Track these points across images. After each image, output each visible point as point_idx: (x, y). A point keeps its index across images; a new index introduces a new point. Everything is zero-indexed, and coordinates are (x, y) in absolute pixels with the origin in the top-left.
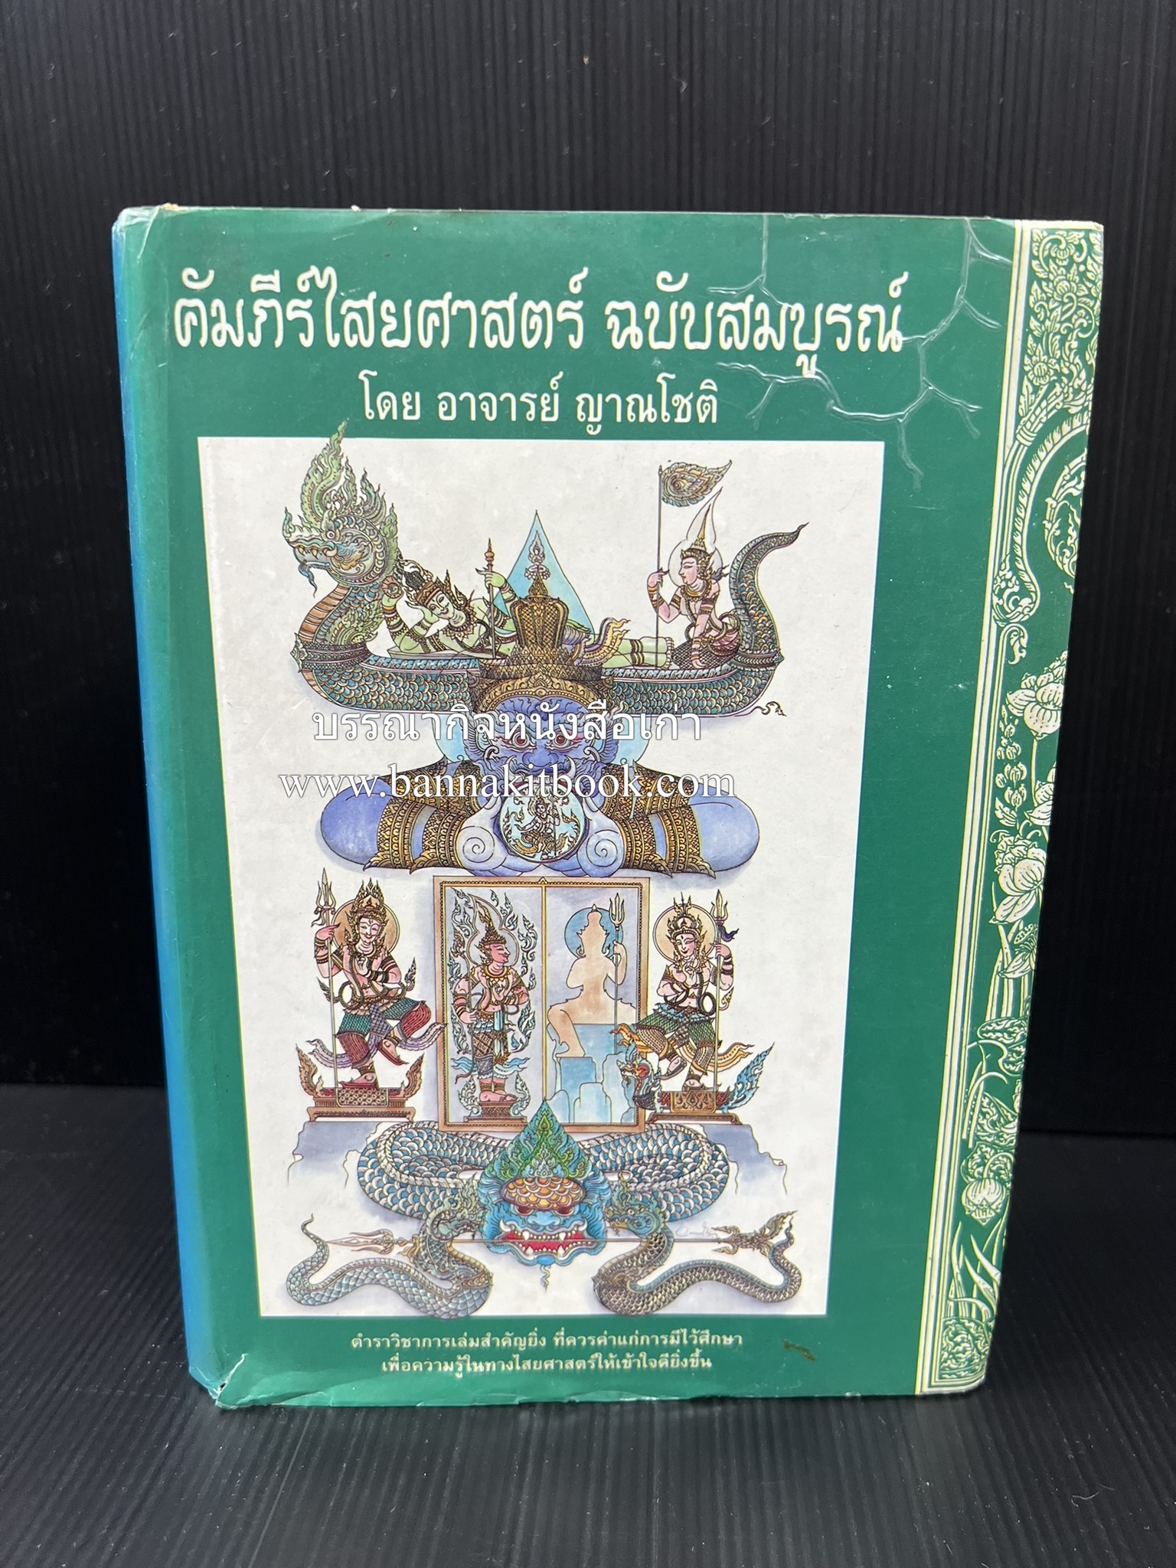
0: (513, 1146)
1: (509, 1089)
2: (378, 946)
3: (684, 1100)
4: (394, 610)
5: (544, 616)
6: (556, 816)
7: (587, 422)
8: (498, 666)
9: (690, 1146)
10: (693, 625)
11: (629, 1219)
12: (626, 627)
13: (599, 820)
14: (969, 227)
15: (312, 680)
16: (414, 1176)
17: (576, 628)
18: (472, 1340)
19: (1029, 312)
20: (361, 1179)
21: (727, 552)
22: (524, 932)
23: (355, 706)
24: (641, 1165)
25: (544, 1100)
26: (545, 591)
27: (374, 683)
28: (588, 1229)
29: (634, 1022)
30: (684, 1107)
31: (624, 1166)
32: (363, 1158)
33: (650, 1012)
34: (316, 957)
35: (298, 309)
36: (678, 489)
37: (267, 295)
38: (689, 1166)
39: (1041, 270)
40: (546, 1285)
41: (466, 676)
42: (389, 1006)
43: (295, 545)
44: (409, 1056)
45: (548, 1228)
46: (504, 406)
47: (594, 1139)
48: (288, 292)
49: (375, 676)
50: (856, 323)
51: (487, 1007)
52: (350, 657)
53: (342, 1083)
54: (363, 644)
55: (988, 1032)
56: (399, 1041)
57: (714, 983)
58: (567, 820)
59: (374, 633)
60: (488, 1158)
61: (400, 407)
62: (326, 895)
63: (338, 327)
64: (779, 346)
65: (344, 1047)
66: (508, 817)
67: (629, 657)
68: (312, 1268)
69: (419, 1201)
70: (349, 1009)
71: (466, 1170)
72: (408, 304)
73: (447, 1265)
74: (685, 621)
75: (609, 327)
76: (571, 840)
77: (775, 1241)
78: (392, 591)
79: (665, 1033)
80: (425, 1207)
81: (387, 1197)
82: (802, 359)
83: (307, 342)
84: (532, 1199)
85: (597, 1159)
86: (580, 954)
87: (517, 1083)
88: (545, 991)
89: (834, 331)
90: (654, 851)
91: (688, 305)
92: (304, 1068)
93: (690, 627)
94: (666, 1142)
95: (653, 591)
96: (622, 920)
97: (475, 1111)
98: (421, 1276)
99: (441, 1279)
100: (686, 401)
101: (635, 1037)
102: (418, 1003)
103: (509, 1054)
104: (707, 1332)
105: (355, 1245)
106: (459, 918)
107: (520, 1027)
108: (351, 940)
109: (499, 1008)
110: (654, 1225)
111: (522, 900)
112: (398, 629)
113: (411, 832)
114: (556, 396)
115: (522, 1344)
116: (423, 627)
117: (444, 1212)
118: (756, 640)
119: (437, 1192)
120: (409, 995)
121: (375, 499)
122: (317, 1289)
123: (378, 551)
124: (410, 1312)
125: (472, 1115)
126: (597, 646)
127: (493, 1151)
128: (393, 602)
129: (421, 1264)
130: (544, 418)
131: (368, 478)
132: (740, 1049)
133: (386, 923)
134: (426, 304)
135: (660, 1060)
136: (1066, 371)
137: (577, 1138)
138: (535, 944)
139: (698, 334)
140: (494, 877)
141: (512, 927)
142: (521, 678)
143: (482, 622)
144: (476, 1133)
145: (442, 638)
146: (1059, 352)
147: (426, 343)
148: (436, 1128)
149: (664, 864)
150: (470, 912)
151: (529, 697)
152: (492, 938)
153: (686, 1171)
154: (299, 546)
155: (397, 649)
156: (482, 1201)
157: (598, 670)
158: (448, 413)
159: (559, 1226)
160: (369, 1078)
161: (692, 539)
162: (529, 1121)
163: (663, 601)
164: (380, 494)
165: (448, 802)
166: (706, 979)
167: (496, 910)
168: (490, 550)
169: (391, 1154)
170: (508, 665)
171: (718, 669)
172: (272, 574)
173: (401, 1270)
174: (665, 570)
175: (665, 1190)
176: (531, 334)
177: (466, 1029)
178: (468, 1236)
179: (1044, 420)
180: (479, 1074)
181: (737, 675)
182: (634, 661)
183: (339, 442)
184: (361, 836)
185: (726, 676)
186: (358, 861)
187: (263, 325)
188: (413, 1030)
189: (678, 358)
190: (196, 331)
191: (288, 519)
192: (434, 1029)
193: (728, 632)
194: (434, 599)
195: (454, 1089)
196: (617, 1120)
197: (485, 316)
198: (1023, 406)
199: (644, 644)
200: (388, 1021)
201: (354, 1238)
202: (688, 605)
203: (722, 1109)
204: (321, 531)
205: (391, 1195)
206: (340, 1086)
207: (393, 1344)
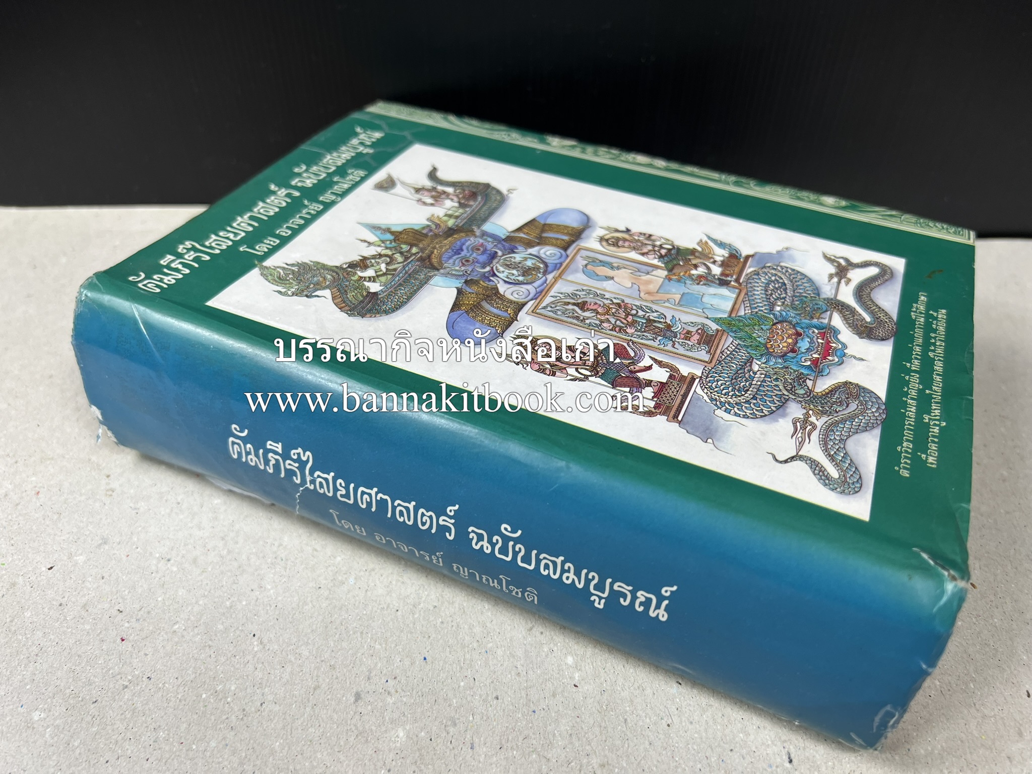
0: (738, 340)
1: (693, 329)
3: (729, 269)
4: (361, 277)
6: (520, 263)
7: (333, 200)
12: (436, 215)
13: (534, 251)
14: (355, 116)
15: (371, 316)
16: (748, 390)
18: (909, 409)
20: (741, 416)
22: (584, 293)
25: (707, 318)
27: (394, 297)
30: (734, 270)
33: (663, 265)
34: (549, 375)
35: (190, 256)
36: (386, 187)
37: (173, 261)
40: (862, 360)
41: (418, 267)
43: (295, 295)
44: (647, 362)
46: (301, 218)
47: (745, 308)
48: (180, 256)
49: (390, 295)
52: (372, 299)
53: (653, 397)
54: (369, 293)
56: (633, 363)
59: (367, 287)
60: (745, 354)
61: (268, 244)
63: (213, 249)
71: (751, 366)
72: (228, 228)
73: (834, 400)
75: (300, 185)
79: (680, 265)
81: (762, 410)
82: (364, 151)
83: (207, 258)
84: (785, 344)
86: (612, 278)
90: (563, 240)
91: (314, 168)
96: (597, 259)
97: (702, 348)
99: (847, 406)
100: (351, 177)
104: (915, 305)
107: (648, 312)
110: (821, 303)
111: (562, 288)
112: (372, 279)
113: (492, 313)
114: (313, 204)
115: (916, 386)
117: (785, 387)
121: (301, 265)
123: (327, 272)
125: (706, 350)
127: (739, 349)
130: (319, 209)
131: (289, 263)
134: (235, 224)
137: (742, 314)
138: (594, 291)
141: (578, 297)
143: (393, 254)
144: (721, 353)
145: (390, 268)
147: (251, 229)
150: (558, 308)
153: (781, 281)
154: (297, 294)
158: (287, 233)
159: (812, 339)
162: (720, 328)
164: (300, 262)
165: (484, 295)
167: (563, 299)
168: (362, 241)
169: (725, 395)
176: (280, 203)
177: (639, 333)
178: (810, 383)
180: (675, 337)
181: (486, 195)
183: (262, 265)
185: (484, 198)
187: (183, 267)
189: (332, 175)
190: (158, 286)
191: (280, 292)
195: (681, 350)
196: (734, 296)
197: (258, 212)
203: (740, 258)
204: (297, 285)
206: (656, 399)
207: (906, 452)
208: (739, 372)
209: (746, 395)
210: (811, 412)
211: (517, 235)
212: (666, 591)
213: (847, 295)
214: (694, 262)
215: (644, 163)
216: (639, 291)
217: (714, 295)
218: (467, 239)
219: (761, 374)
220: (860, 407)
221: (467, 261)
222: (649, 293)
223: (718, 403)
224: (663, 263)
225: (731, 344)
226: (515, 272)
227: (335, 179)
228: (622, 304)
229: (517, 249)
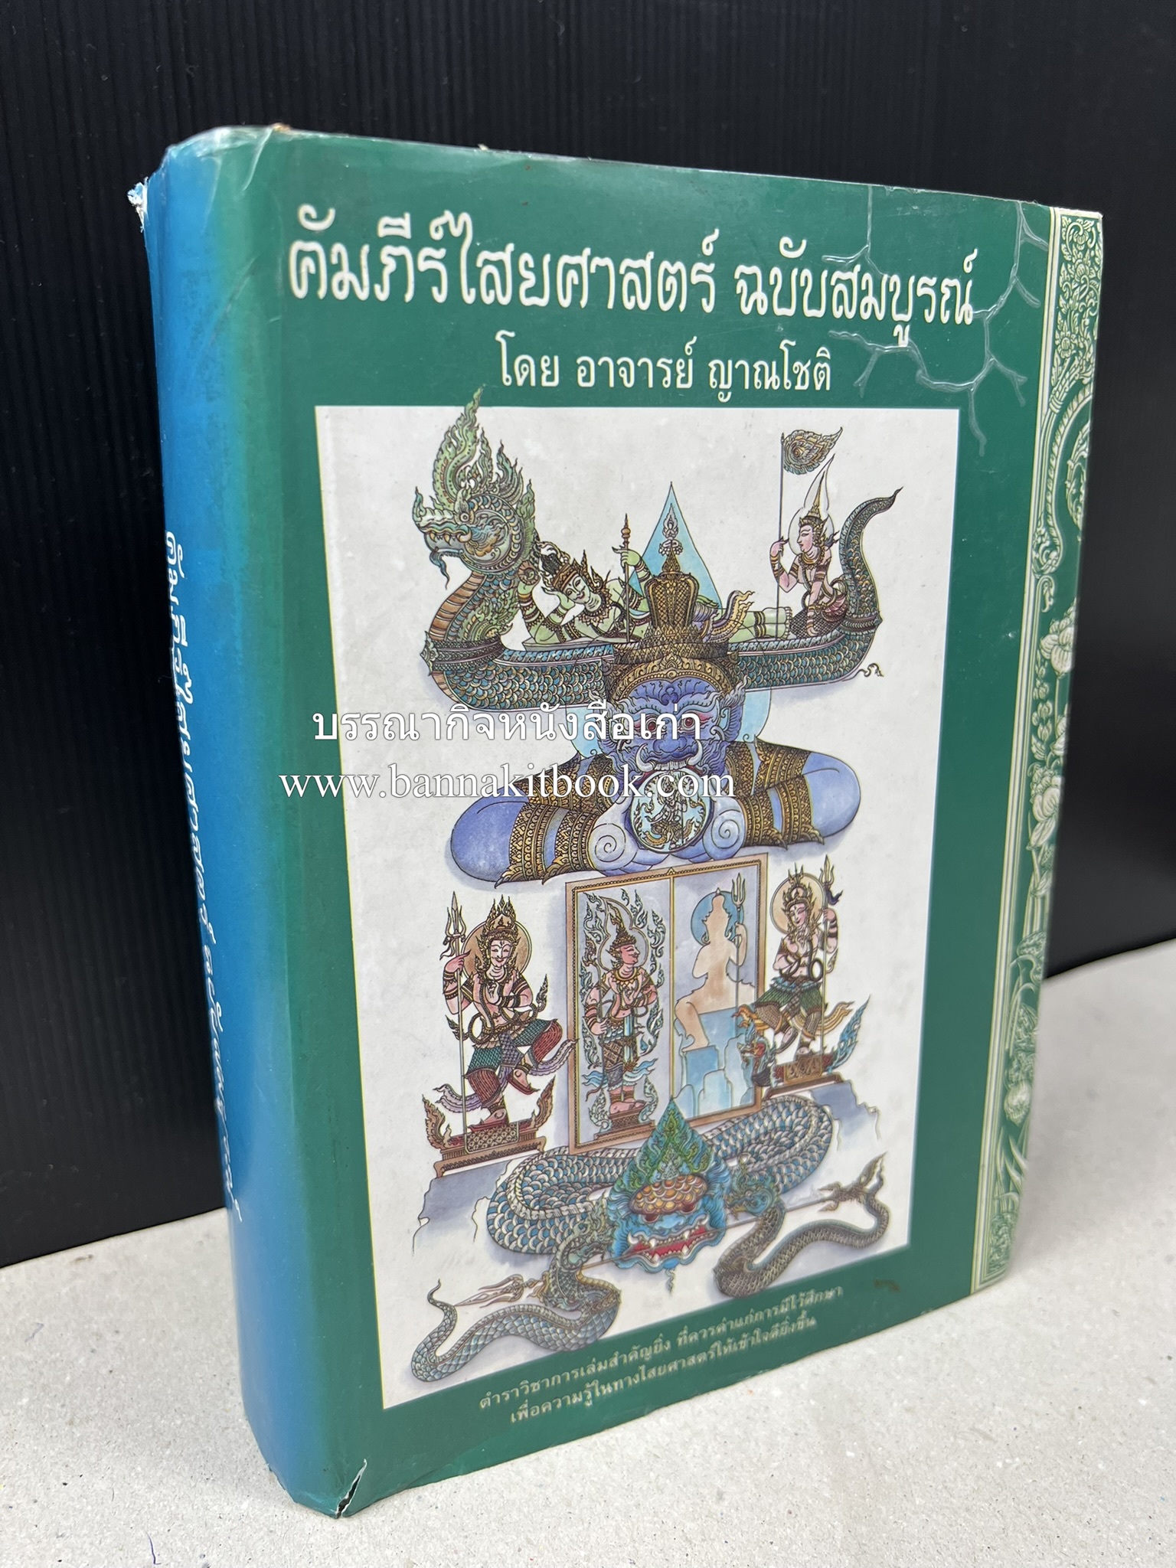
0: (641, 1153)
2: (510, 968)
3: (796, 1069)
4: (530, 598)
5: (677, 594)
7: (718, 389)
8: (632, 650)
9: (800, 1114)
10: (809, 593)
11: (746, 1200)
12: (751, 598)
14: (1020, 210)
15: (442, 683)
16: (544, 1209)
17: (705, 604)
18: (600, 1364)
19: (1060, 292)
20: (491, 1227)
21: (837, 519)
22: (653, 928)
23: (489, 707)
24: (758, 1144)
25: (672, 1099)
26: (678, 567)
27: (508, 681)
28: (711, 1223)
29: (753, 1001)
30: (795, 1076)
31: (743, 1148)
32: (493, 1204)
33: (767, 988)
34: (444, 992)
35: (431, 259)
36: (797, 456)
37: (396, 241)
38: (799, 1134)
39: (1067, 253)
41: (600, 664)
42: (520, 1033)
43: (426, 530)
44: (539, 1082)
45: (673, 1230)
46: (641, 371)
47: (717, 1128)
48: (419, 239)
49: (509, 673)
50: (940, 295)
51: (618, 1013)
52: (483, 654)
53: (472, 1127)
54: (498, 638)
55: (1024, 948)
56: (529, 1067)
57: (822, 948)
58: (694, 805)
59: (509, 625)
61: (539, 372)
62: (456, 922)
63: (474, 282)
64: (880, 316)
65: (473, 1087)
66: (639, 809)
67: (752, 629)
68: (439, 1338)
69: (549, 1235)
70: (478, 1044)
71: (596, 1190)
72: (547, 258)
73: (576, 1295)
74: (801, 589)
75: (738, 291)
76: (697, 825)
77: (869, 1187)
78: (528, 577)
79: (780, 1007)
80: (555, 1240)
81: (516, 1239)
82: (898, 328)
83: (440, 296)
84: (659, 1204)
85: (719, 1148)
86: (705, 941)
87: (645, 1087)
88: (673, 985)
89: (923, 302)
90: (771, 825)
91: (807, 273)
92: (431, 1120)
93: (806, 595)
94: (780, 1115)
95: (775, 560)
96: (743, 900)
97: (605, 1125)
98: (550, 1313)
99: (571, 1311)
100: (804, 368)
101: (754, 1016)
102: (549, 1022)
103: (637, 1059)
104: (812, 1292)
105: (484, 1300)
106: (590, 924)
108: (481, 967)
109: (628, 1012)
110: (768, 1201)
111: (651, 894)
112: (534, 618)
113: (544, 838)
114: (690, 361)
115: (647, 1354)
116: (559, 615)
117: (574, 1240)
118: (861, 604)
119: (567, 1221)
120: (541, 1016)
121: (512, 475)
122: (444, 1360)
123: (514, 533)
124: (541, 1354)
125: (603, 1131)
126: (724, 621)
127: (623, 1164)
128: (529, 588)
129: (550, 1302)
130: (679, 385)
131: (504, 451)
132: (843, 1008)
133: (517, 942)
134: (565, 259)
135: (776, 1034)
136: (1082, 346)
137: (701, 1131)
138: (664, 938)
139: (815, 303)
140: (624, 874)
142: (654, 661)
143: (617, 605)
144: (606, 1149)
145: (579, 626)
146: (1077, 328)
147: (565, 303)
148: (566, 1153)
149: (781, 837)
150: (601, 916)
151: (660, 680)
152: (624, 939)
153: (797, 1139)
154: (431, 531)
155: (532, 641)
156: (611, 1219)
157: (724, 646)
158: (587, 379)
159: (685, 1224)
160: (499, 1115)
161: (809, 507)
162: (656, 1124)
163: (784, 570)
164: (518, 469)
166: (815, 946)
167: (626, 910)
168: (626, 527)
170: (642, 648)
171: (829, 635)
172: (400, 564)
173: (529, 1313)
174: (785, 538)
175: (781, 1163)
177: (597, 1041)
178: (597, 1259)
179: (1067, 390)
180: (610, 1086)
181: (844, 639)
182: (757, 633)
183: (475, 411)
184: (491, 852)
185: (835, 641)
186: (489, 878)
187: (392, 275)
188: (545, 1054)
189: (798, 325)
190: (314, 280)
191: (419, 500)
192: (565, 1048)
193: (838, 597)
194: (571, 583)
195: (584, 1107)
196: (737, 1104)
197: (623, 276)
198: (1053, 377)
199: (766, 615)
200: (519, 1048)
201: (483, 1293)
202: (805, 573)
203: (827, 1071)
204: (454, 513)
205: (522, 1236)
206: (469, 1131)
207: (522, 1392)
208: (579, 1185)
209: (533, 1212)
210: (540, 1284)
213: (800, 1220)
214: (794, 1022)
216: (693, 992)
217: (728, 1082)
218: (711, 688)
219: (585, 1208)
220: (577, 1322)
223: (501, 1194)
224: (771, 986)
225: (630, 1150)
227: (786, 343)
228: (652, 987)
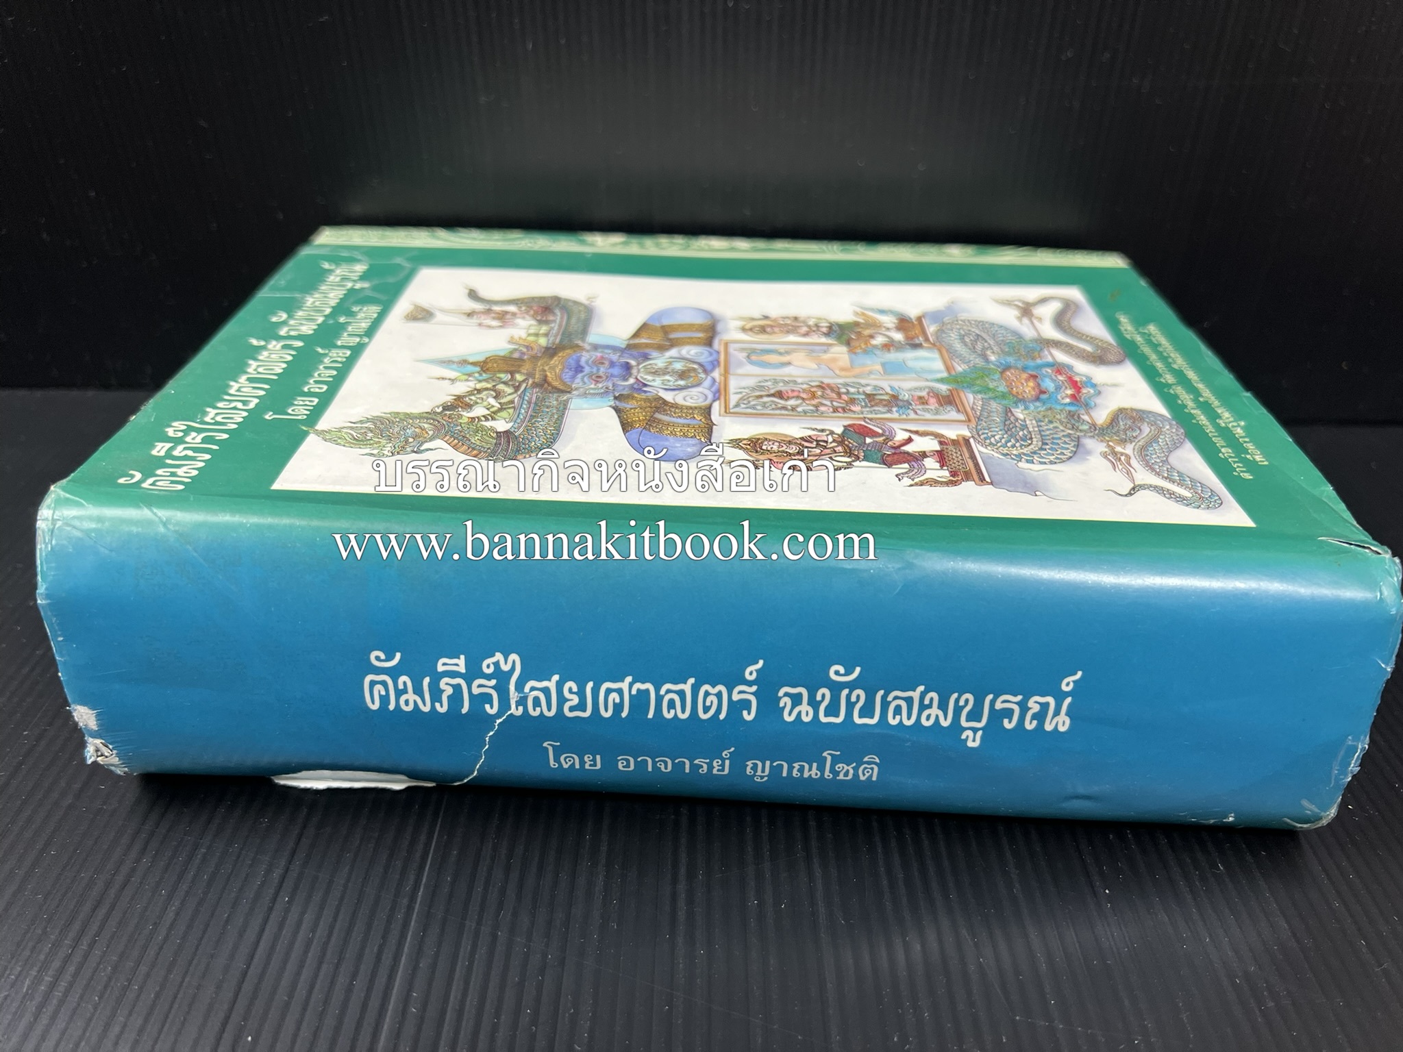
0: (979, 395)
3: (909, 333)
6: (666, 368)
7: (358, 342)
12: (516, 337)
15: (524, 456)
16: (1031, 438)
18: (1199, 419)
20: (1048, 463)
22: (770, 383)
23: (554, 439)
27: (535, 431)
30: (915, 333)
35: (195, 438)
36: (422, 317)
37: (172, 449)
40: (1116, 385)
43: (396, 454)
46: (328, 368)
47: (958, 364)
48: (177, 441)
49: (528, 429)
52: (509, 438)
53: (941, 467)
54: (498, 432)
59: (490, 427)
61: (304, 405)
63: (223, 424)
64: (344, 292)
71: (1013, 415)
72: (227, 397)
73: (1123, 427)
75: (296, 334)
81: (1063, 453)
82: (356, 287)
84: (1030, 389)
86: (789, 364)
87: (914, 391)
92: (932, 484)
97: (949, 409)
99: (1141, 429)
100: (362, 315)
104: (1121, 327)
106: (759, 408)
107: (860, 388)
110: (1030, 344)
111: (741, 382)
113: (678, 423)
114: (333, 351)
115: (1186, 396)
117: (1065, 427)
118: (540, 302)
121: (374, 419)
123: (417, 421)
124: (1188, 446)
125: (954, 410)
127: (988, 403)
130: (347, 355)
131: (354, 421)
137: (960, 370)
138: (780, 379)
141: (767, 388)
144: (972, 409)
147: (262, 392)
150: (753, 403)
153: (973, 333)
154: (398, 452)
158: (321, 388)
159: (1051, 378)
164: (370, 417)
165: (651, 408)
167: (751, 393)
168: (438, 379)
171: (558, 313)
176: (281, 357)
178: (1084, 417)
181: (564, 308)
183: (316, 430)
185: (564, 311)
187: (195, 453)
189: (332, 316)
191: (370, 454)
195: (928, 416)
196: (936, 354)
197: (258, 372)
203: (912, 321)
204: (388, 443)
206: (945, 468)
207: (1232, 457)
208: (1008, 422)
209: (1034, 443)
210: (1110, 444)
211: (637, 341)
212: (1068, 684)
213: (1050, 332)
215: (724, 248)
219: (1031, 420)
220: (1153, 428)
221: (600, 377)
222: (843, 369)
223: (1012, 456)
225: (975, 399)
226: (667, 377)
227: (342, 320)
229: (651, 355)
